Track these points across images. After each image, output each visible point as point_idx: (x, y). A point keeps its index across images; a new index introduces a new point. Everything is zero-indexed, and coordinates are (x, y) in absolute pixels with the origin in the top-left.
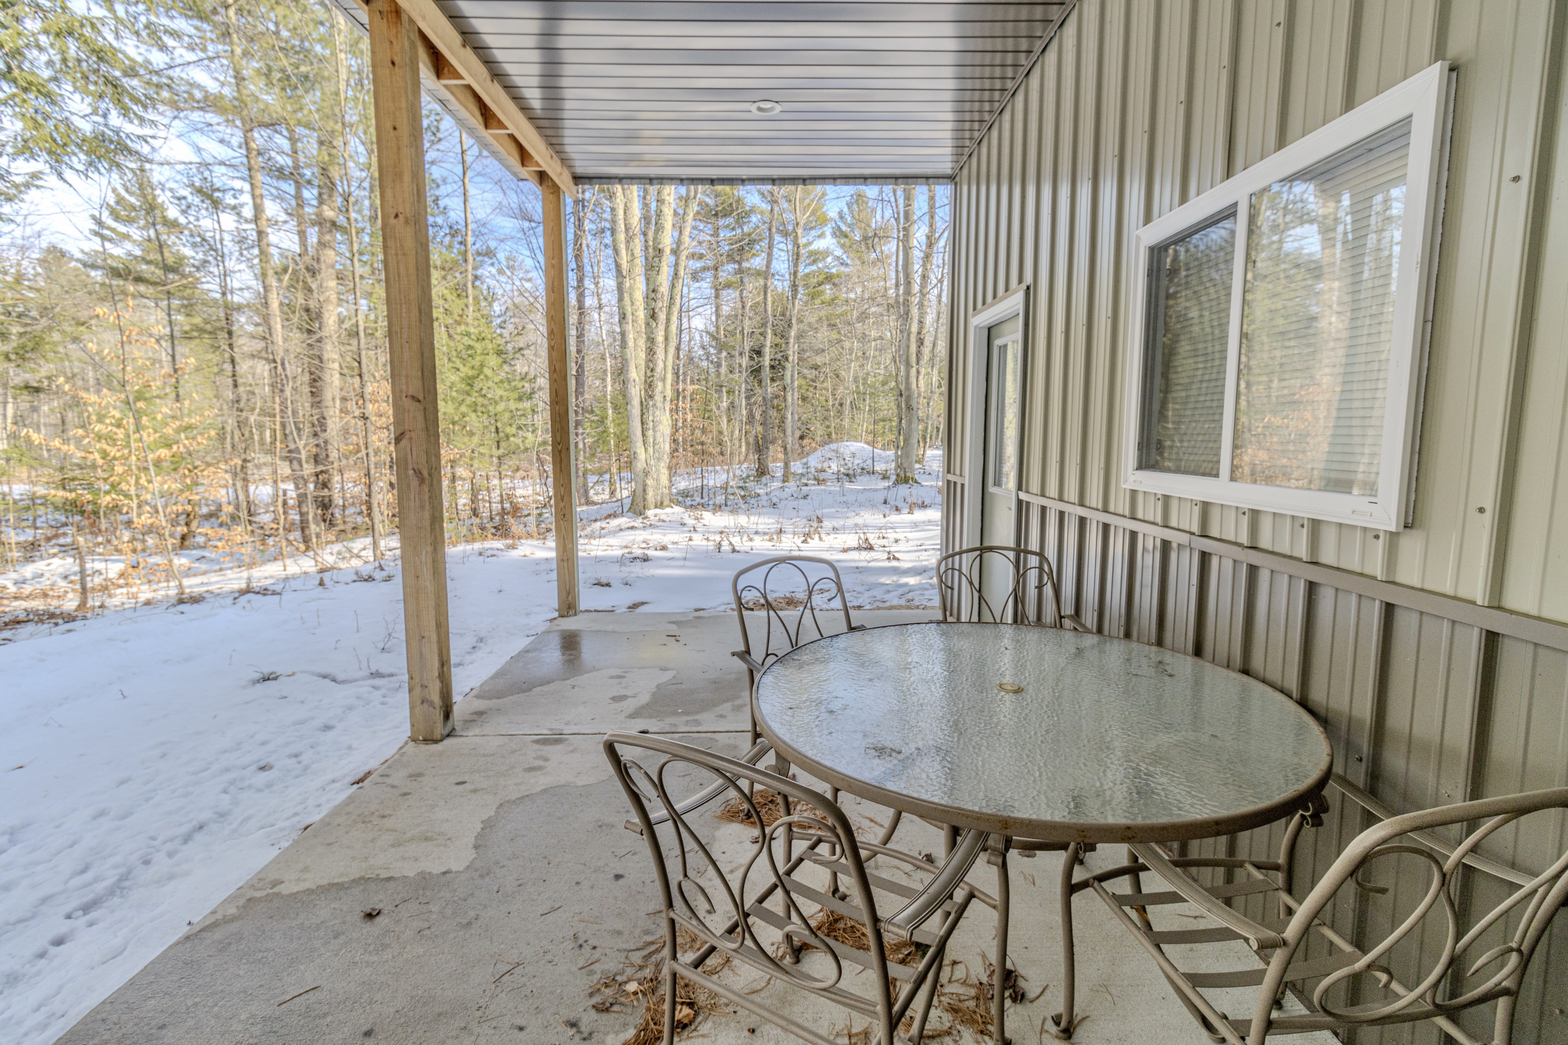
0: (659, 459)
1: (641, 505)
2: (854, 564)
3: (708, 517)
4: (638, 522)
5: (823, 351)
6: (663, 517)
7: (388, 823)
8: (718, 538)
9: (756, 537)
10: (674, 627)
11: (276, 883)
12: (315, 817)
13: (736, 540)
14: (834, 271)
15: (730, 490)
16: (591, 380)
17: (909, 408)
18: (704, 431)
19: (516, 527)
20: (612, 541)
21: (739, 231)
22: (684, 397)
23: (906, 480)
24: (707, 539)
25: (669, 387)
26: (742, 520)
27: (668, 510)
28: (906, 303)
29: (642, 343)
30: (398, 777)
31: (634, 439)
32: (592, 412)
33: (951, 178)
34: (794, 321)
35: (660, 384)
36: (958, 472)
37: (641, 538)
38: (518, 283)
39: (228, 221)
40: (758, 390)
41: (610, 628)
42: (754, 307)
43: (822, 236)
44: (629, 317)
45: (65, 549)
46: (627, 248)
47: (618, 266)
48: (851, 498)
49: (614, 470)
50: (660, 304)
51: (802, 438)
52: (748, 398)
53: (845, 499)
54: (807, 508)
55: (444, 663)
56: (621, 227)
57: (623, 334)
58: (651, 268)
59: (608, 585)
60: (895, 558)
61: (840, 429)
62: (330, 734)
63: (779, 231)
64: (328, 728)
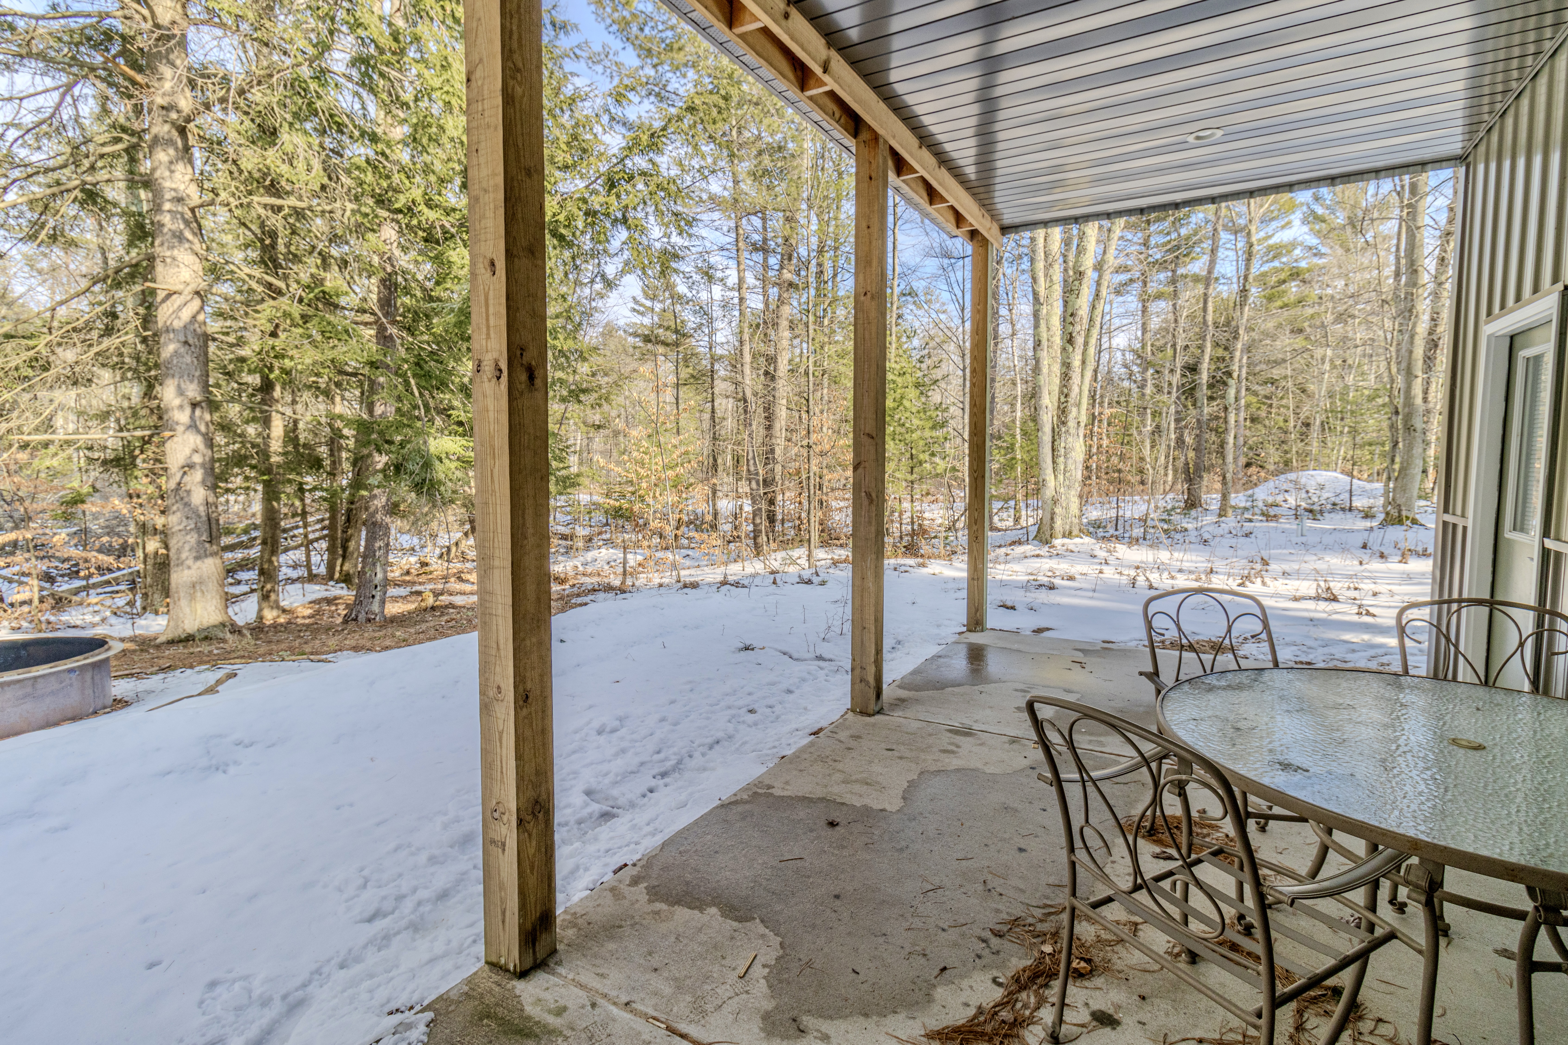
0: (1069, 487)
1: (1048, 533)
2: (1306, 614)
3: (1122, 550)
4: (1045, 549)
5: (1284, 361)
6: (1071, 547)
7: (840, 766)
8: (1133, 573)
9: (1178, 575)
10: (1080, 654)
11: (770, 787)
12: (788, 752)
13: (1154, 577)
14: (1303, 264)
15: (1149, 523)
16: (1001, 407)
17: (1409, 428)
18: (1122, 457)
19: (925, 549)
20: (1016, 567)
21: (1174, 236)
22: (1100, 421)
23: (1400, 521)
24: (1121, 573)
25: (1084, 412)
26: (1164, 555)
27: (1077, 540)
28: (1410, 297)
29: (1057, 369)
30: (843, 735)
31: (1044, 466)
32: (1000, 438)
33: (1462, 159)
34: (1241, 332)
35: (1074, 410)
36: (1459, 511)
37: (1047, 566)
38: (934, 315)
39: (717, 291)
40: (1193, 412)
41: (1016, 646)
42: (1191, 317)
43: (1288, 225)
44: (1044, 343)
45: (608, 543)
46: (1046, 276)
47: (1035, 294)
48: (1311, 539)
49: (1019, 496)
50: (1078, 328)
51: (1248, 465)
52: (1177, 421)
53: (1303, 539)
54: (1248, 548)
55: (879, 651)
56: (1041, 255)
57: (1037, 361)
58: (1070, 291)
59: (1013, 608)
60: (1368, 613)
61: (1304, 455)
62: (791, 697)
63: (1226, 228)
64: (790, 692)
